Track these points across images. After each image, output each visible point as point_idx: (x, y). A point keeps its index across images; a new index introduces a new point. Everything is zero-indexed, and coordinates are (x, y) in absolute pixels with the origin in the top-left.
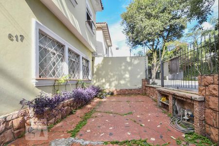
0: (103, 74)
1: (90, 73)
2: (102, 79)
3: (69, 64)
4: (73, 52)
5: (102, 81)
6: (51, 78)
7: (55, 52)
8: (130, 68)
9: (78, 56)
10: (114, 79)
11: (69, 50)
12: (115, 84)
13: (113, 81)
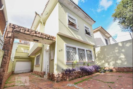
0: (102, 57)
1: (93, 58)
2: (102, 61)
3: (79, 55)
4: (81, 49)
5: (102, 62)
6: (71, 61)
7: (72, 51)
8: (123, 50)
9: (84, 50)
10: (111, 60)
11: (78, 49)
12: (112, 63)
13: (110, 61)
